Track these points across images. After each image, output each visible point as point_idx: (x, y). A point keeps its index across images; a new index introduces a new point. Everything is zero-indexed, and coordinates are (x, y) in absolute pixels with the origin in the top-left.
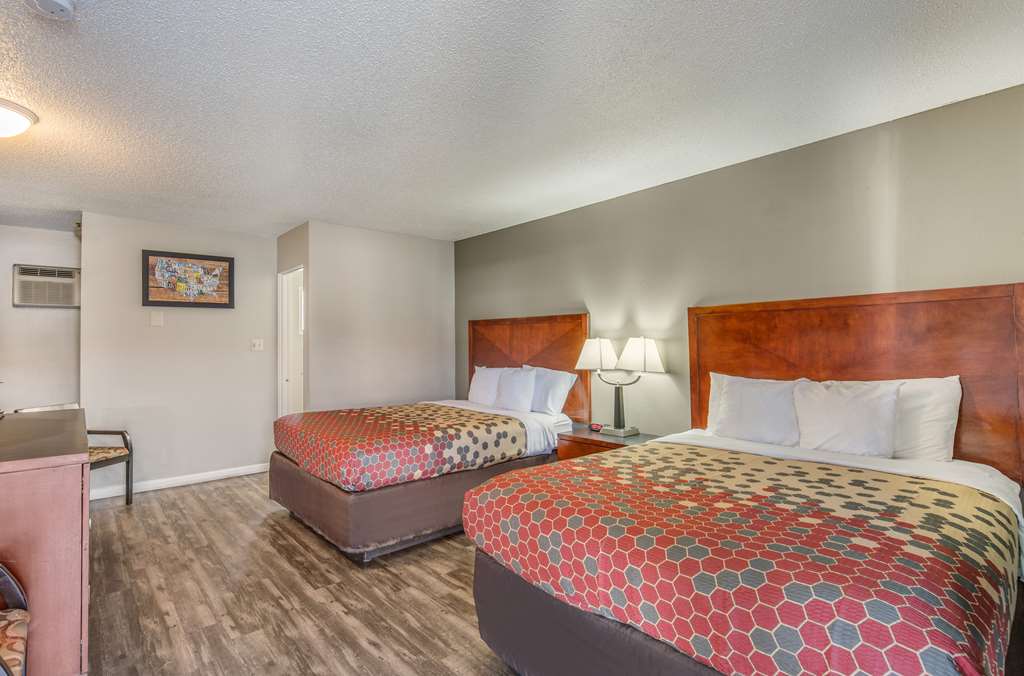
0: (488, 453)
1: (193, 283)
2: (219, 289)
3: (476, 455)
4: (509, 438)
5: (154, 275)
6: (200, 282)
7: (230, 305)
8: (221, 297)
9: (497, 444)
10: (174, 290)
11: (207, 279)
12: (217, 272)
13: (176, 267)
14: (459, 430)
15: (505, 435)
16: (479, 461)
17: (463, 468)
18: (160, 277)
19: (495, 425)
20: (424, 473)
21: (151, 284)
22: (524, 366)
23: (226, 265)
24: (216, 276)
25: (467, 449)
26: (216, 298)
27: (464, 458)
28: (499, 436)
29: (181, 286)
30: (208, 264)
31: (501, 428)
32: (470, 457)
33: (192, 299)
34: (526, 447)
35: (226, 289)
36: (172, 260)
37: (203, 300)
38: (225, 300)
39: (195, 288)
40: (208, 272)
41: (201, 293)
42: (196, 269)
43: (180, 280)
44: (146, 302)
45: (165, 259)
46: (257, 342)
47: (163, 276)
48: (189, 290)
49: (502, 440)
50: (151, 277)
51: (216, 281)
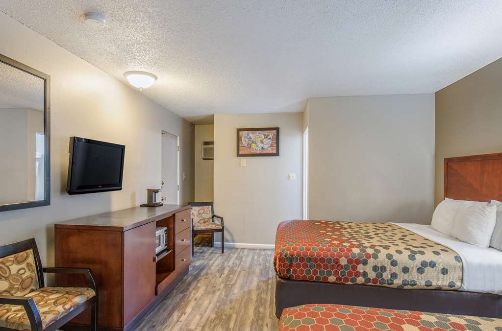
0: (409, 277)
1: (259, 143)
2: (271, 146)
3: (394, 276)
4: (437, 269)
5: (242, 140)
6: (262, 142)
7: (277, 154)
8: (272, 150)
9: (421, 271)
10: (250, 148)
11: (266, 141)
12: (270, 136)
13: (251, 136)
14: (379, 251)
15: (433, 265)
16: (398, 282)
17: (378, 284)
18: (244, 142)
19: (422, 253)
20: (338, 279)
21: (240, 145)
22: (492, 201)
23: (275, 132)
24: (270, 138)
25: (384, 269)
26: (270, 151)
27: (379, 275)
28: (424, 264)
29: (254, 145)
30: (266, 132)
31: (429, 257)
32: (386, 276)
33: (258, 152)
34: (462, 281)
35: (275, 145)
36: (249, 132)
37: (264, 152)
38: (275, 152)
39: (260, 145)
40: (266, 137)
41: (263, 148)
42: (260, 136)
43: (253, 142)
44: (239, 155)
45: (246, 132)
46: (291, 175)
47: (245, 141)
48: (257, 148)
49: (428, 269)
50: (240, 142)
51: (270, 141)
